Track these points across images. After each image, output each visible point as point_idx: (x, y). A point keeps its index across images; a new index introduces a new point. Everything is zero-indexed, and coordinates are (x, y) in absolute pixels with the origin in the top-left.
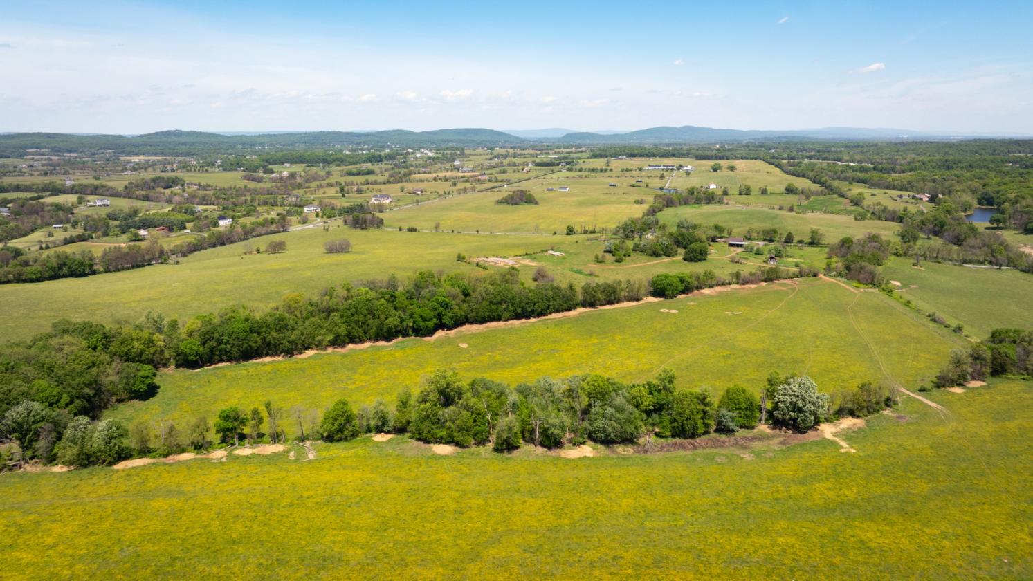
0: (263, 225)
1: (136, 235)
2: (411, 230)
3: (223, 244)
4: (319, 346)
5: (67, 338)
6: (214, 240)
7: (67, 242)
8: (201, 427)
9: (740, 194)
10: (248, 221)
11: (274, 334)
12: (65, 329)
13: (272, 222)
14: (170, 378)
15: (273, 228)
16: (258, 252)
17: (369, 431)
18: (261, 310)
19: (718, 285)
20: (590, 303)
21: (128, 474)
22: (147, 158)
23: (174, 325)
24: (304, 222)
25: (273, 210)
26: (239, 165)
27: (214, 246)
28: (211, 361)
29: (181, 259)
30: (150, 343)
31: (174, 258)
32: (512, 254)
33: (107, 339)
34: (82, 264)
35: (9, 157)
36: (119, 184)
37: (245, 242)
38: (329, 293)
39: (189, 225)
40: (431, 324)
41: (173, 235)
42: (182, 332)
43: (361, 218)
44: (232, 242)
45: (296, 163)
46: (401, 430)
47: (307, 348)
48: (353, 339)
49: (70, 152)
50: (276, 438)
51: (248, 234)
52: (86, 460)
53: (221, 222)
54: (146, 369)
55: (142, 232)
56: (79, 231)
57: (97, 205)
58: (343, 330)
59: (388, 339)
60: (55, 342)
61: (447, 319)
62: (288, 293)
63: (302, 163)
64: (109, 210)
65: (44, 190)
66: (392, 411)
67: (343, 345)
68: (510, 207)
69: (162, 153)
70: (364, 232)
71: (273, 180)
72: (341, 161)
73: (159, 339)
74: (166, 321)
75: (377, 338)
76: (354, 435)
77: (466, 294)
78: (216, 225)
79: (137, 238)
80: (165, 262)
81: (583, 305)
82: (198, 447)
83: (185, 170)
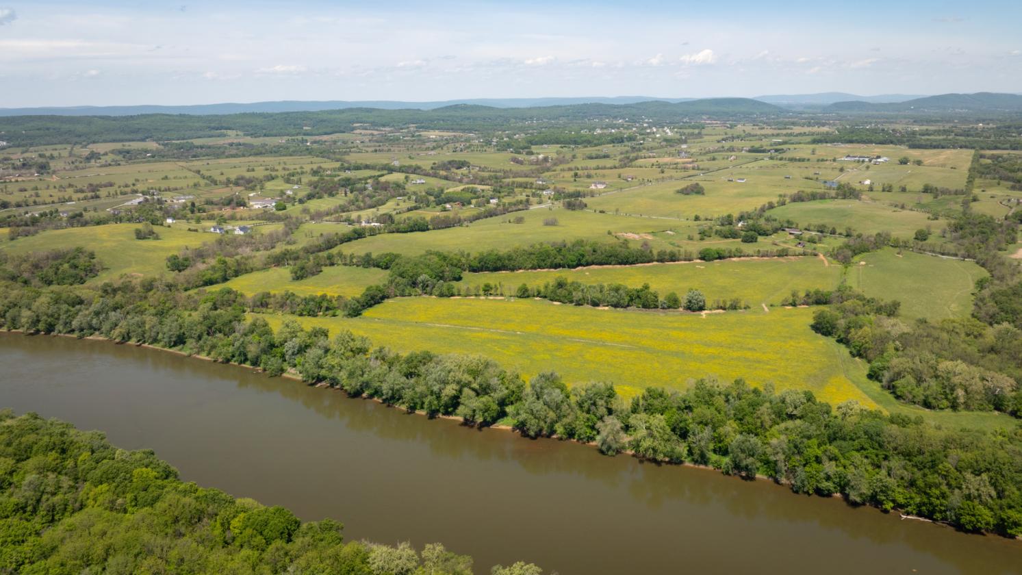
0: (515, 205)
1: (445, 208)
2: (602, 212)
3: (491, 216)
4: (525, 268)
5: (432, 256)
6: (486, 214)
7: (410, 210)
8: (477, 288)
9: (884, 190)
10: (506, 200)
11: (507, 261)
12: (429, 253)
13: (521, 202)
14: (466, 275)
15: (520, 207)
16: (510, 222)
17: (534, 296)
18: (503, 251)
19: (744, 256)
20: (661, 260)
21: (455, 300)
22: (441, 134)
23: (469, 255)
24: (540, 203)
25: (524, 191)
26: (509, 146)
27: (486, 217)
28: (482, 270)
29: (469, 224)
30: (459, 261)
31: (466, 223)
32: (645, 231)
33: (445, 258)
34: (424, 225)
35: (344, 132)
36: (426, 165)
37: (504, 216)
38: (532, 246)
39: (474, 201)
40: (575, 263)
41: (464, 208)
42: (471, 258)
43: (574, 202)
44: (496, 215)
45: (553, 143)
46: (545, 297)
47: (520, 269)
48: (540, 267)
49: (384, 126)
50: (502, 295)
51: (505, 211)
52: (441, 295)
53: (491, 201)
54: (459, 270)
55: (448, 206)
56: (413, 204)
57: (418, 183)
58: (535, 262)
59: (555, 268)
60: (428, 257)
61: (583, 261)
62: (517, 245)
63: (558, 143)
64: (426, 187)
65: (383, 169)
66: (542, 290)
67: (535, 269)
68: (683, 196)
69: (452, 129)
70: (573, 212)
71: (531, 163)
72: (588, 142)
73: (463, 260)
74: (466, 253)
75: (551, 267)
76: (528, 297)
77: (594, 251)
78: (488, 202)
79: (445, 210)
80: (461, 225)
81: (658, 261)
82: (476, 295)
83: (469, 150)
